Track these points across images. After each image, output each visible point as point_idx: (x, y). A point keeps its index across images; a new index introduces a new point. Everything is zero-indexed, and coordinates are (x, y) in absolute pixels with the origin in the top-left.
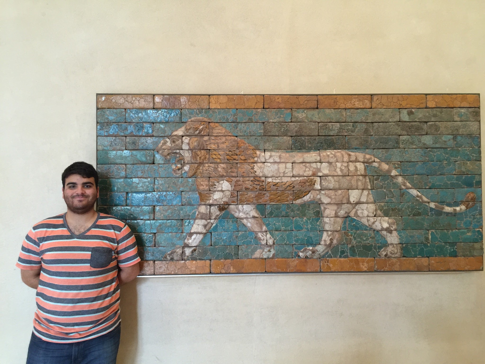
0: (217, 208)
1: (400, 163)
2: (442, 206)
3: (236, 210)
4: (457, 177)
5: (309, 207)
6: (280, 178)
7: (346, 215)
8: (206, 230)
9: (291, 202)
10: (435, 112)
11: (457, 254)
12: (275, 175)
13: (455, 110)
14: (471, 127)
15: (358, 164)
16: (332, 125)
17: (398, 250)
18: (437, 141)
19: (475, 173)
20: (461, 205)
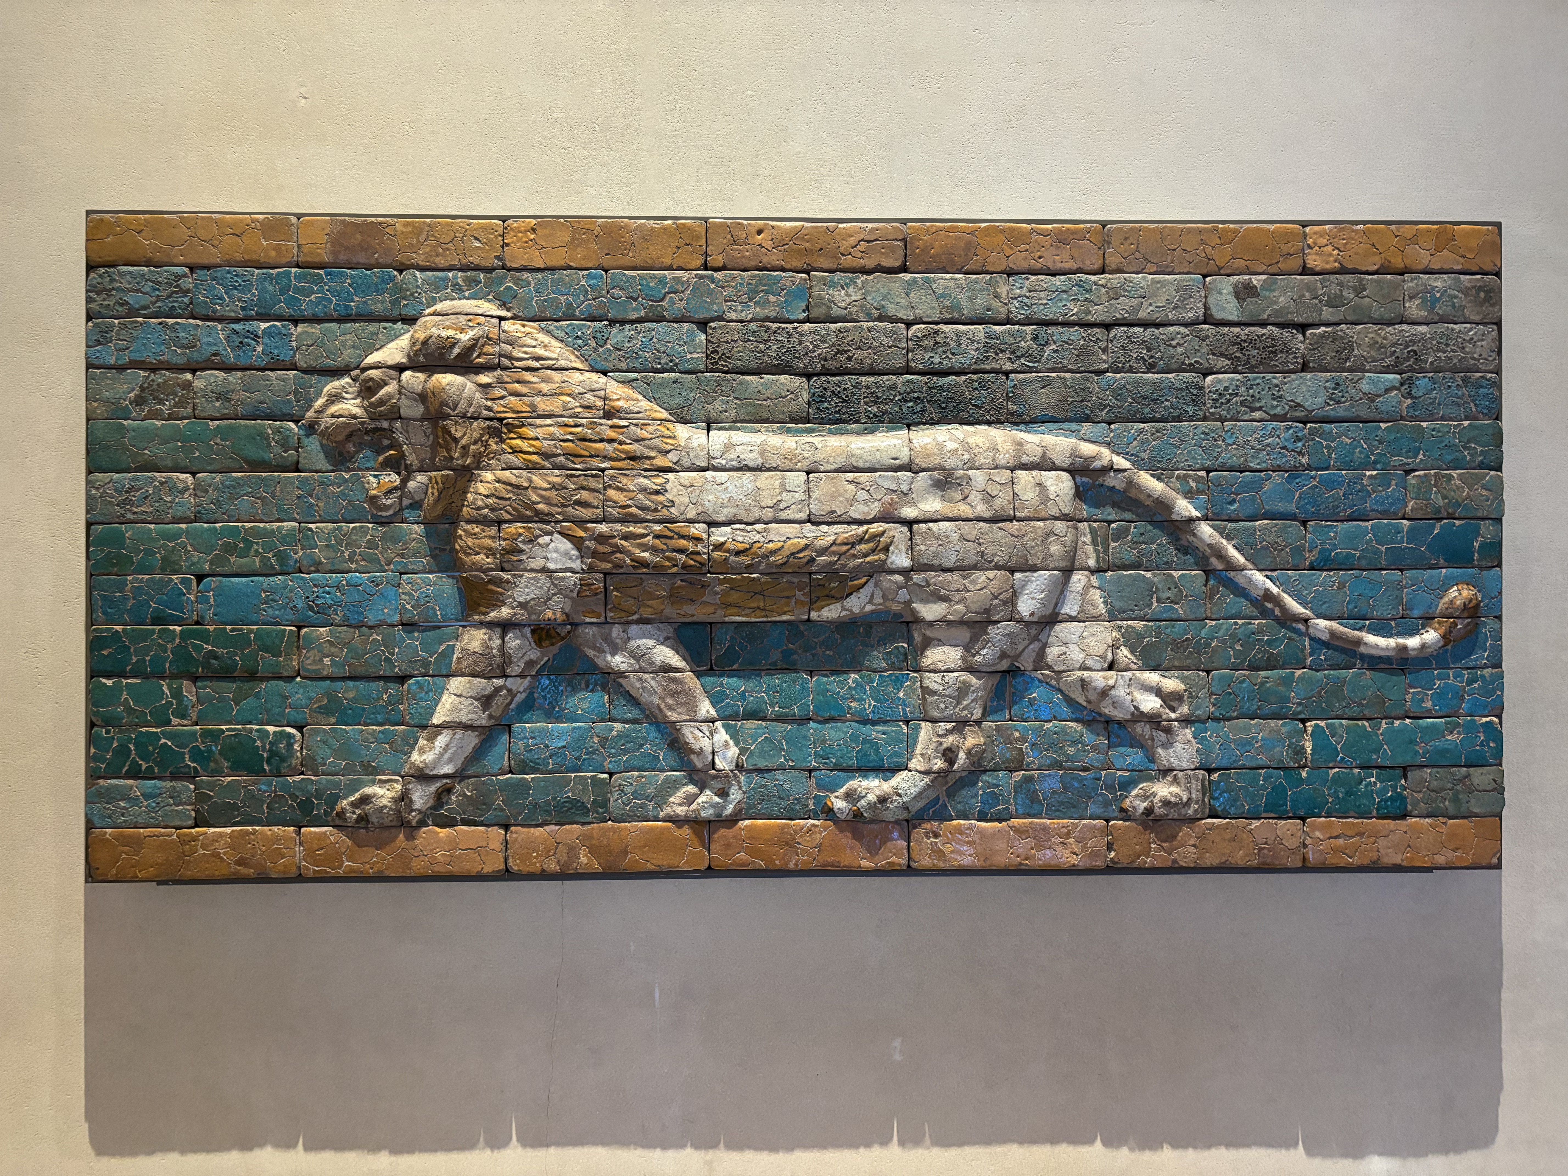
0: (529, 635)
1: (1203, 474)
2: (1356, 632)
3: (599, 642)
4: (1411, 529)
5: (868, 634)
6: (762, 526)
7: (1004, 665)
8: (490, 717)
9: (804, 614)
10: (1334, 289)
11: (1409, 807)
12: (743, 515)
13: (1410, 283)
14: (1469, 347)
15: (1050, 478)
16: (958, 334)
17: (1194, 791)
18: (1343, 397)
19: (1480, 514)
20: (1423, 628)
